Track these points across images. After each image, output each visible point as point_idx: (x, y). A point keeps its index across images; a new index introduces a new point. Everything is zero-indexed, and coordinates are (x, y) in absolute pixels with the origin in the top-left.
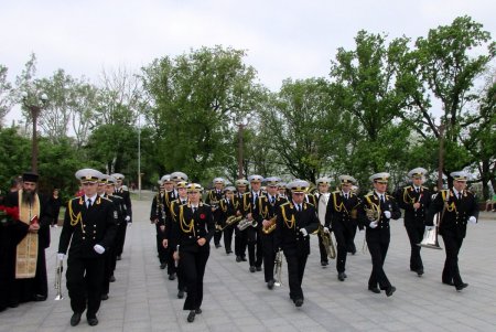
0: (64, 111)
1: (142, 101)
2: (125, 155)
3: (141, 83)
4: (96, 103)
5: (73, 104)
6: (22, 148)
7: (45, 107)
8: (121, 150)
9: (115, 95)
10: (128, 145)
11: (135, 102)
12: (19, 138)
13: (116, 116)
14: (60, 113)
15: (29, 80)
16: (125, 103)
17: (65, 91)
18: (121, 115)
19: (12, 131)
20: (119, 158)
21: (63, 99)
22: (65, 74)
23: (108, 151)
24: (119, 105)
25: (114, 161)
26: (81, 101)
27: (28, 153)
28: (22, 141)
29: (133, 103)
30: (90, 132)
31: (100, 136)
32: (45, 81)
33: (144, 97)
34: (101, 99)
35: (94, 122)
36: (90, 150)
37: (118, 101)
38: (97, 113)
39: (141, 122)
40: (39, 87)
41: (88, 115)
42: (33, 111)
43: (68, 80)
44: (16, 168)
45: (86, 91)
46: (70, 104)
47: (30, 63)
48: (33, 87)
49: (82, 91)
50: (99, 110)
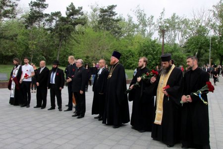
0: (175, 32)
1: (212, 23)
2: (202, 51)
3: (212, 13)
4: (189, 27)
5: (179, 28)
6: (158, 48)
7: (167, 31)
8: (200, 48)
9: (198, 21)
10: (204, 46)
11: (208, 23)
12: (157, 44)
13: (199, 32)
14: (173, 33)
15: (162, 20)
16: (203, 24)
17: (175, 23)
18: (201, 31)
19: (155, 41)
20: (199, 52)
21: (174, 26)
22: (176, 16)
23: (194, 49)
24: (200, 26)
25: (197, 53)
26: (183, 26)
27: (160, 50)
28: (158, 46)
29: (207, 24)
30: (185, 40)
31: (190, 42)
32: (168, 19)
33: (213, 21)
34: (191, 24)
35: (188, 36)
36: (185, 49)
37: (199, 24)
38: (189, 31)
39: (211, 33)
40: (165, 22)
41: (185, 33)
42: (163, 32)
43: (177, 18)
44: (155, 57)
45: (185, 22)
46: (177, 28)
47: (163, 13)
48: (163, 22)
49: (183, 22)
50: (190, 29)
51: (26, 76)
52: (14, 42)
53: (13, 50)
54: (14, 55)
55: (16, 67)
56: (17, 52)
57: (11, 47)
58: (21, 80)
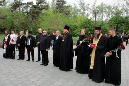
1: (125, 8)
2: (119, 25)
3: (126, 2)
4: (111, 10)
5: (105, 11)
6: (92, 24)
7: (98, 13)
8: (118, 24)
9: (117, 7)
10: (120, 22)
11: (123, 8)
12: (92, 21)
13: (117, 13)
14: (101, 14)
15: (95, 7)
16: (120, 9)
17: (103, 8)
18: (119, 13)
19: (90, 20)
20: (117, 26)
21: (102, 10)
22: (103, 4)
23: (114, 24)
24: (118, 10)
25: (116, 27)
26: (107, 10)
27: (94, 25)
28: (92, 22)
29: (122, 9)
30: (109, 19)
31: (112, 20)
32: (98, 6)
33: (126, 7)
34: (113, 9)
35: (110, 16)
36: (108, 24)
37: (118, 9)
38: (111, 13)
39: (125, 15)
40: (97, 8)
41: (109, 14)
42: (95, 14)
43: (104, 5)
44: (91, 29)
45: (109, 8)
46: (104, 11)
47: (95, 2)
48: (96, 8)
49: (108, 8)
50: (112, 12)
51: (12, 40)
52: (5, 20)
53: (5, 25)
54: (5, 28)
55: (7, 35)
56: (7, 26)
57: (3, 23)
58: (9, 43)
